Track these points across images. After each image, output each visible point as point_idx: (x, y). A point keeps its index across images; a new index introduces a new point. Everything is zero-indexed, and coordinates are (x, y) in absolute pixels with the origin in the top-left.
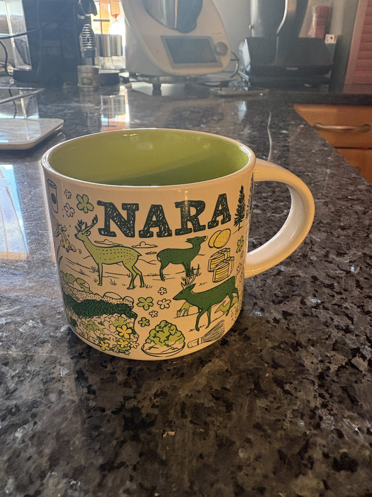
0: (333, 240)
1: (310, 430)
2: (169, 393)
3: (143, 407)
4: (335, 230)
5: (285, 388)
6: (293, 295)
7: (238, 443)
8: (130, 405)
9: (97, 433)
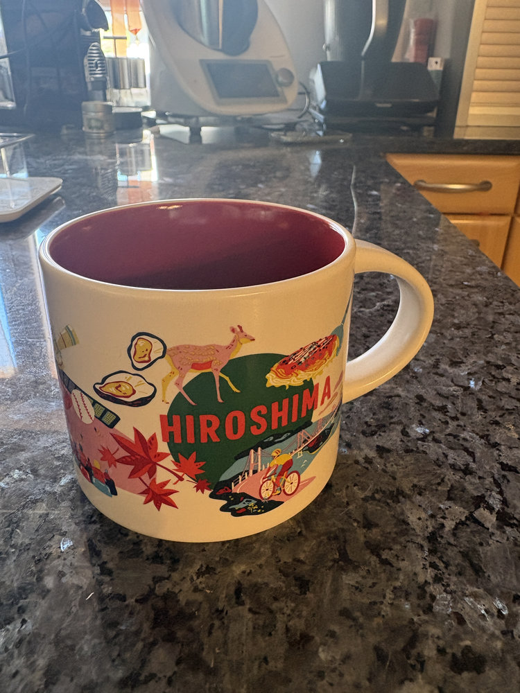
0: (444, 343)
1: (419, 615)
2: (219, 570)
3: (181, 590)
4: (448, 329)
5: (383, 557)
6: (391, 423)
7: (317, 639)
8: (161, 589)
9: (114, 633)
